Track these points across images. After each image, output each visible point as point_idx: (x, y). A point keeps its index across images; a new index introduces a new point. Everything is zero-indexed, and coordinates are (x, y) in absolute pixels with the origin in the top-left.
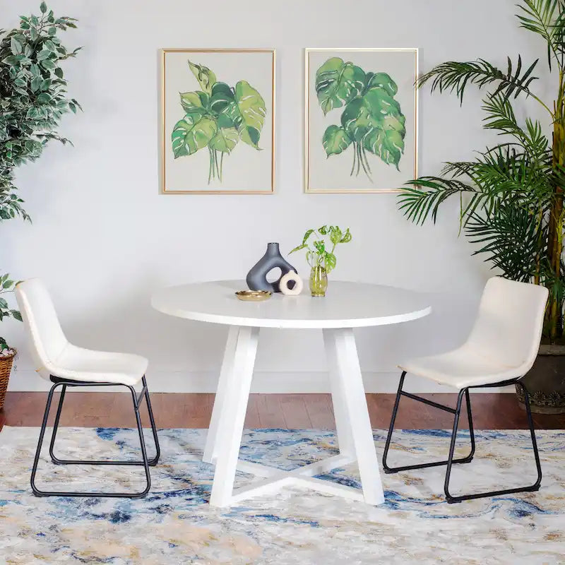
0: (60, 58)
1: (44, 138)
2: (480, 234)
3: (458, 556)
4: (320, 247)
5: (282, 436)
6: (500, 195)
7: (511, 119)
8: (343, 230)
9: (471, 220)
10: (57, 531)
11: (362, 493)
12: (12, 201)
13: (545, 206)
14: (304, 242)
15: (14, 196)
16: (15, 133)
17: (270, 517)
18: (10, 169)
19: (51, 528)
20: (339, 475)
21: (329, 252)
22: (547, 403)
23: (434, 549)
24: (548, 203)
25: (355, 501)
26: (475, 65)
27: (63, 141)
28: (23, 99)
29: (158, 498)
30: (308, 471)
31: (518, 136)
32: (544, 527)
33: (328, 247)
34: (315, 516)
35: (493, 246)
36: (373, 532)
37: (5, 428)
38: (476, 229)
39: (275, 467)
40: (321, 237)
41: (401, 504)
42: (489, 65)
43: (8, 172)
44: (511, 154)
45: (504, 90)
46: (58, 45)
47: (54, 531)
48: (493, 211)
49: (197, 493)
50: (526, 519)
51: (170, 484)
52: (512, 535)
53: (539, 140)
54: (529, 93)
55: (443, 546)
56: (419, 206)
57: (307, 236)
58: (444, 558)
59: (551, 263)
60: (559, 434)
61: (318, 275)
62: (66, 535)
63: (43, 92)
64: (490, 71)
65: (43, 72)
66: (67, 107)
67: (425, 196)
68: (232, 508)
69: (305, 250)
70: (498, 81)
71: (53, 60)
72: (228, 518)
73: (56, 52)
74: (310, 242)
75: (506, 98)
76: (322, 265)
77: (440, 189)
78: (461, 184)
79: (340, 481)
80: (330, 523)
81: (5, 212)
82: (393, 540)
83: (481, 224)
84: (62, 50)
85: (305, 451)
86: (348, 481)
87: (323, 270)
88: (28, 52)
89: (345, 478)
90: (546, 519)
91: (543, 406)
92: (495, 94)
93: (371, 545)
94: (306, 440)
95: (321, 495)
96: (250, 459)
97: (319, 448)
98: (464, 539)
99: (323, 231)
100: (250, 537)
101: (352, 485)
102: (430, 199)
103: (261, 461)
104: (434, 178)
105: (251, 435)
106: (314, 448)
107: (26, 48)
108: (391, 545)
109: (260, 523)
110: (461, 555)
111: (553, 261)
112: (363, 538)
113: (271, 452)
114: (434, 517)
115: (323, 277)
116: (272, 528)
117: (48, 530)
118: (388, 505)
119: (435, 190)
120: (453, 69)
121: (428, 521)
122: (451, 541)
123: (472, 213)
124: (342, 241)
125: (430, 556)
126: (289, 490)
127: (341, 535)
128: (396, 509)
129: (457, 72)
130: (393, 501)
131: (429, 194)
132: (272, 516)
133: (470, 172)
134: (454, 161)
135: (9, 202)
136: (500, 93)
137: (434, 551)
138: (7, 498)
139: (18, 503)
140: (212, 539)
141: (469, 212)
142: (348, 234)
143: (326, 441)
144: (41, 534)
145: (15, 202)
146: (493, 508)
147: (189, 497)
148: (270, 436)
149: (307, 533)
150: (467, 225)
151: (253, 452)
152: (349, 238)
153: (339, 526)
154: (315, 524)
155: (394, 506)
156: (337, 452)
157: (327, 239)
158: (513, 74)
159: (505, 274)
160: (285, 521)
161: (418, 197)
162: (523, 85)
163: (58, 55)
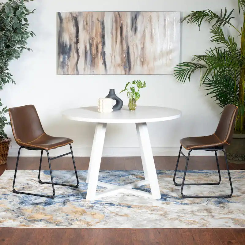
0: (26, 14)
1: (21, 49)
2: (210, 86)
3: (189, 219)
4: (133, 89)
5: (122, 173)
6: (218, 69)
7: (222, 37)
8: (142, 82)
9: (206, 81)
10: (20, 210)
11: (151, 194)
12: (8, 75)
13: (238, 74)
14: (126, 87)
15: (8, 73)
16: (8, 46)
17: (111, 204)
18: (6, 62)
19: (18, 208)
20: (144, 188)
21: (137, 92)
22: (238, 159)
23: (179, 216)
24: (239, 73)
25: (149, 198)
26: (206, 12)
27: (29, 49)
28: (10, 31)
29: (65, 197)
30: (130, 186)
31: (226, 44)
32: (229, 208)
33: (136, 90)
34: (130, 204)
35: (216, 91)
36: (154, 210)
37: (6, 171)
38: (208, 84)
39: (116, 185)
40: (133, 85)
41: (168, 199)
42: (212, 12)
43: (6, 63)
44: (223, 52)
45: (218, 23)
46: (25, 8)
47: (19, 210)
48: (215, 77)
49: (82, 195)
50: (222, 205)
51: (71, 192)
52: (213, 211)
53: (233, 44)
54: (231, 25)
55: (183, 215)
56: (183, 75)
57: (127, 85)
58: (182, 220)
59: (240, 99)
60: (242, 172)
61: (132, 102)
62: (23, 211)
63: (19, 28)
64: (213, 15)
65: (19, 20)
66: (29, 34)
67: (185, 70)
68: (95, 201)
69: (126, 91)
70: (216, 19)
71: (23, 15)
72: (93, 204)
73: (24, 11)
74: (128, 87)
75: (219, 26)
76: (134, 97)
77: (192, 67)
78: (201, 65)
79: (143, 190)
80: (136, 207)
81: (5, 80)
82: (161, 213)
83: (210, 82)
84: (27, 11)
85: (131, 179)
86: (147, 190)
87: (134, 100)
88: (12, 11)
89: (146, 189)
90: (230, 205)
91: (237, 160)
92: (215, 25)
93: (152, 215)
94: (132, 174)
95: (134, 196)
96: (107, 182)
97: (137, 178)
98: (192, 212)
99: (134, 83)
100: (101, 212)
101: (148, 192)
102: (187, 72)
103: (111, 182)
104: (189, 63)
105: (109, 173)
106: (135, 177)
107: (11, 10)
108: (161, 215)
109: (107, 207)
110: (190, 219)
111: (241, 97)
112: (150, 212)
113: (116, 179)
114: (182, 204)
115: (134, 103)
116: (111, 208)
117: (16, 209)
118: (163, 199)
119: (189, 68)
120: (197, 14)
121: (179, 206)
122: (187, 213)
123: (206, 77)
124: (142, 87)
125: (176, 219)
126: (121, 193)
127: (140, 211)
128: (165, 201)
129: (198, 16)
130: (164, 198)
131: (186, 69)
132: (112, 204)
133: (204, 59)
134: (198, 55)
135: (6, 76)
136: (217, 24)
137: (179, 217)
138: (1, 197)
139: (6, 199)
140: (84, 212)
141: (205, 77)
142: (145, 84)
143: (140, 175)
144: (13, 211)
145: (9, 76)
146: (208, 200)
147: (77, 196)
148: (117, 173)
149: (126, 210)
150: (204, 83)
151: (109, 179)
152: (145, 85)
153: (139, 208)
154: (129, 207)
155: (165, 200)
156: (144, 179)
157: (135, 86)
158: (223, 16)
159: (220, 103)
160: (117, 205)
161: (182, 71)
162: (227, 20)
163: (26, 12)
